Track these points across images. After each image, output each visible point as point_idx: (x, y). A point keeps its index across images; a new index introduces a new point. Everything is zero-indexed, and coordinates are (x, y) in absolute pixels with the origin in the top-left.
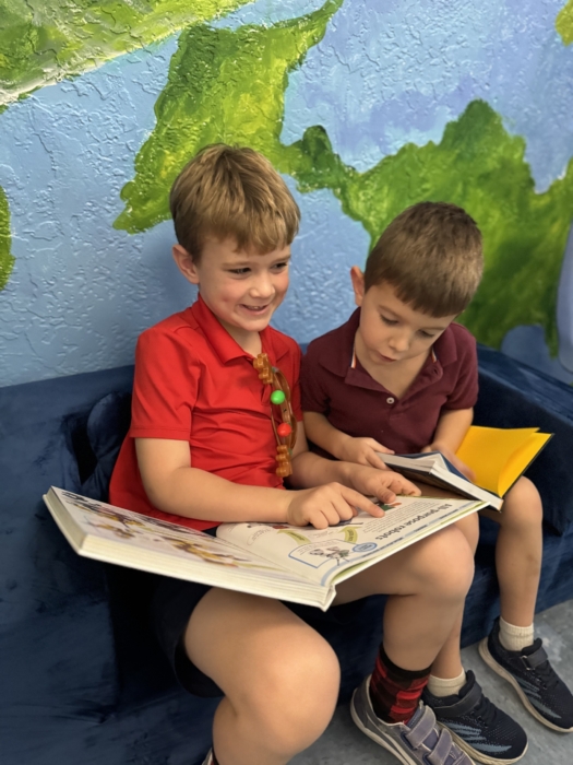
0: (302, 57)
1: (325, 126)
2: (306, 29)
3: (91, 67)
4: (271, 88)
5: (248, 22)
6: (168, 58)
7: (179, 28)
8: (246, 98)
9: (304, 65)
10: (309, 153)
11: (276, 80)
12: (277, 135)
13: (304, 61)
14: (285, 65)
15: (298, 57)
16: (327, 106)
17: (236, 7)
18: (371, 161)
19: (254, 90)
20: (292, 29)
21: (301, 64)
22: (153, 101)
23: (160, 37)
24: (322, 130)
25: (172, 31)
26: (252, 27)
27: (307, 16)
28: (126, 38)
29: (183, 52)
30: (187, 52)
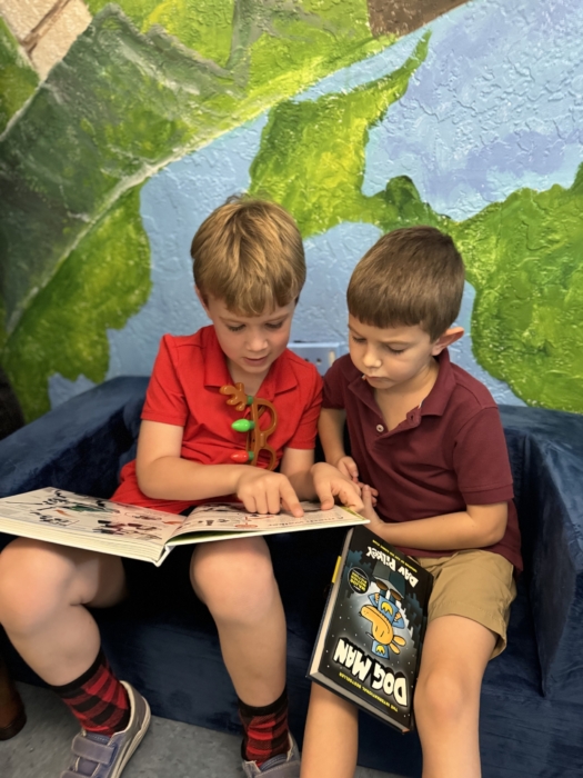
0: (383, 114)
1: (410, 176)
2: (386, 88)
3: (204, 144)
4: (351, 146)
5: (327, 92)
6: (260, 130)
7: (269, 107)
8: (327, 157)
9: (385, 121)
10: (394, 203)
11: (356, 137)
12: (358, 187)
13: (384, 117)
14: (365, 123)
15: (379, 114)
16: (412, 156)
17: (316, 81)
18: (471, 209)
19: (335, 148)
20: (372, 91)
21: (381, 120)
22: (248, 165)
23: (253, 115)
24: (408, 180)
25: (262, 109)
26: (331, 95)
27: (388, 76)
28: (228, 120)
29: (271, 125)
30: (275, 124)
